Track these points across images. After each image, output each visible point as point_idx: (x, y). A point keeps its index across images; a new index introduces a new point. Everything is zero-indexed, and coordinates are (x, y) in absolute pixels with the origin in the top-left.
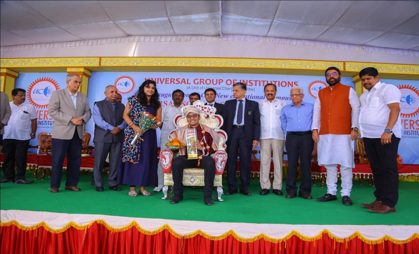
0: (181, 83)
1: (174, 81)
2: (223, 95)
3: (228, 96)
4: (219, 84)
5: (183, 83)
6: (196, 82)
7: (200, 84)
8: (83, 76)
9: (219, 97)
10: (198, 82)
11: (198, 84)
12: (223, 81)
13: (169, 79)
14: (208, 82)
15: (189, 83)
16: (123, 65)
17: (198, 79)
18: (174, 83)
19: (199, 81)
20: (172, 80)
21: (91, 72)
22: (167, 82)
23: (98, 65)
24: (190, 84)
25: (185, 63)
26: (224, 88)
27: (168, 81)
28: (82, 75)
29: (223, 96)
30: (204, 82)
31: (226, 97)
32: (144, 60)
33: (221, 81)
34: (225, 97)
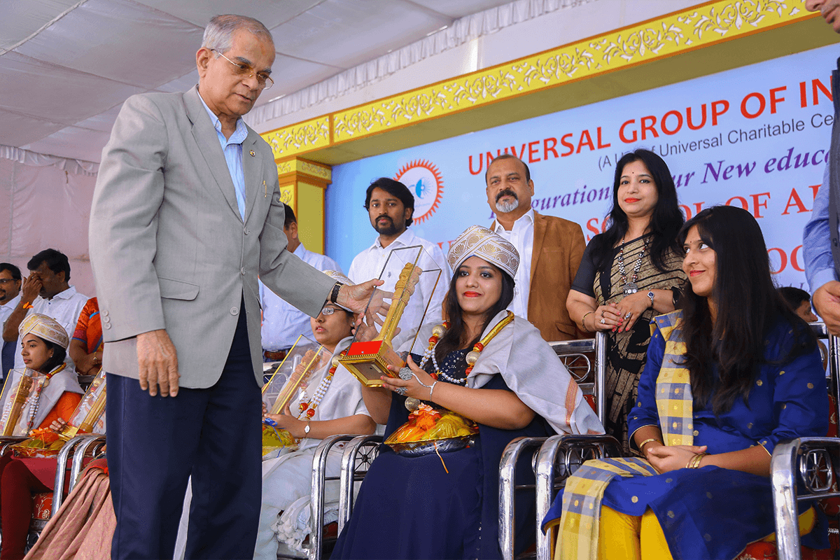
0: (578, 151)
1: (555, 148)
2: (732, 167)
3: (754, 164)
4: (715, 123)
5: (585, 149)
6: (628, 134)
7: (644, 137)
9: (716, 177)
10: (635, 133)
11: (635, 139)
12: (726, 104)
13: (538, 142)
14: (672, 123)
15: (603, 143)
17: (633, 121)
18: (556, 155)
19: (637, 126)
20: (550, 144)
21: (329, 167)
22: (535, 156)
23: (327, 143)
24: (609, 145)
26: (734, 137)
27: (537, 151)
28: (297, 181)
29: (736, 171)
30: (658, 127)
31: (748, 173)
33: (720, 108)
34: (740, 173)
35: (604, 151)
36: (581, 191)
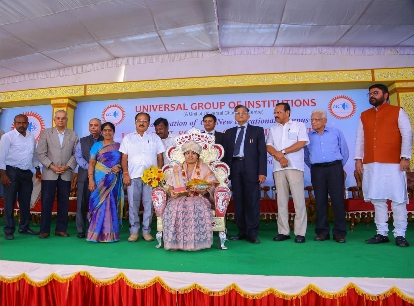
0: (177, 110)
1: (169, 108)
2: (226, 121)
3: (232, 121)
4: (221, 108)
5: (179, 109)
6: (194, 107)
7: (199, 109)
8: (68, 107)
9: (221, 123)
10: (196, 107)
11: (196, 109)
12: (224, 103)
13: (162, 105)
14: (208, 106)
15: (185, 108)
16: (111, 92)
17: (195, 104)
18: (169, 110)
19: (197, 105)
20: (167, 106)
21: (76, 102)
22: (161, 109)
23: (83, 94)
24: (187, 109)
25: (179, 86)
26: (226, 113)
27: (162, 108)
29: (227, 122)
30: (203, 106)
31: (230, 123)
32: (134, 85)
33: (223, 104)
34: (228, 123)
35: (185, 111)
36: (177, 122)
